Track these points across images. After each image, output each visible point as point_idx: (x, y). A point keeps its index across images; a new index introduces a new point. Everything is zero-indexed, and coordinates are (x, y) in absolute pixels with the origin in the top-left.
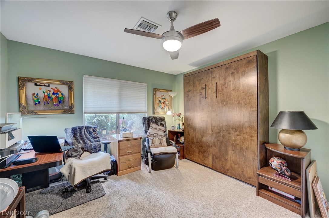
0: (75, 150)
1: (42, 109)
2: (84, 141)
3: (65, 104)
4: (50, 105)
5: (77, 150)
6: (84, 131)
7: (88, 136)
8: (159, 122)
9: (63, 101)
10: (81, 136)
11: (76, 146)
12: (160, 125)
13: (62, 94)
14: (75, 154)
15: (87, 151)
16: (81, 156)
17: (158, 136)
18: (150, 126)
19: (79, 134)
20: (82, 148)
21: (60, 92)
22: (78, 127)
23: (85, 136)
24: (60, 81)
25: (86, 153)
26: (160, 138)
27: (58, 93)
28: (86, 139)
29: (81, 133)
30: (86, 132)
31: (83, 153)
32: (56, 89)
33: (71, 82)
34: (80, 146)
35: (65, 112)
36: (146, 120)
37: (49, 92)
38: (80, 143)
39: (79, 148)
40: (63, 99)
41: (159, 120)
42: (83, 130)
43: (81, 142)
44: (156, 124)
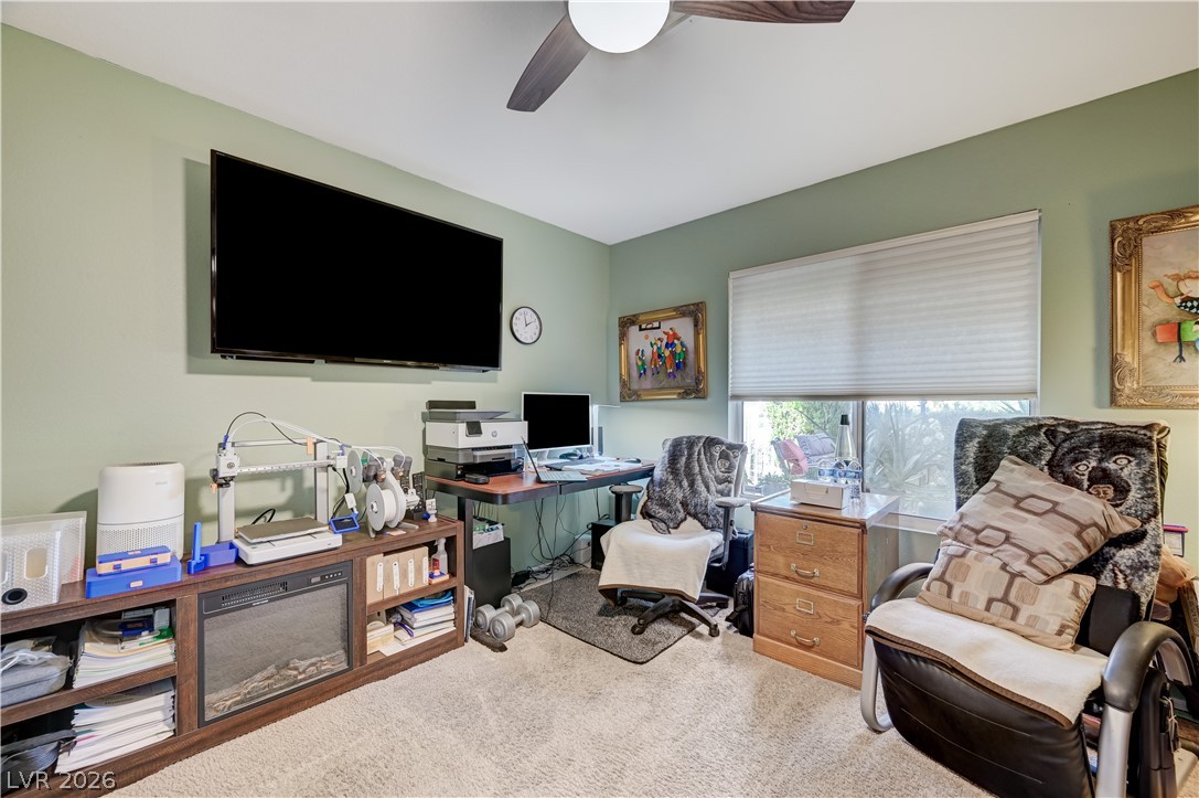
0: (665, 504)
1: (649, 387)
2: (692, 484)
3: (687, 370)
4: (662, 375)
5: (668, 505)
6: (699, 454)
7: (707, 472)
8: (1087, 456)
9: (684, 363)
10: (688, 465)
11: (669, 492)
12: (1093, 481)
13: (682, 344)
14: (662, 513)
15: (695, 516)
16: (679, 525)
17: (1006, 546)
18: (993, 477)
19: (684, 459)
20: (684, 504)
21: (678, 339)
22: (689, 438)
23: (697, 469)
24: (676, 309)
25: (691, 523)
26: (1018, 565)
27: (676, 341)
28: (699, 477)
29: (690, 456)
30: (702, 456)
31: (685, 519)
32: (671, 333)
33: (697, 304)
34: (680, 496)
35: (686, 394)
36: (971, 437)
37: (659, 343)
38: (681, 487)
39: (676, 501)
40: (685, 359)
41: (1089, 445)
42: (697, 449)
43: (685, 483)
44: (1055, 469)
